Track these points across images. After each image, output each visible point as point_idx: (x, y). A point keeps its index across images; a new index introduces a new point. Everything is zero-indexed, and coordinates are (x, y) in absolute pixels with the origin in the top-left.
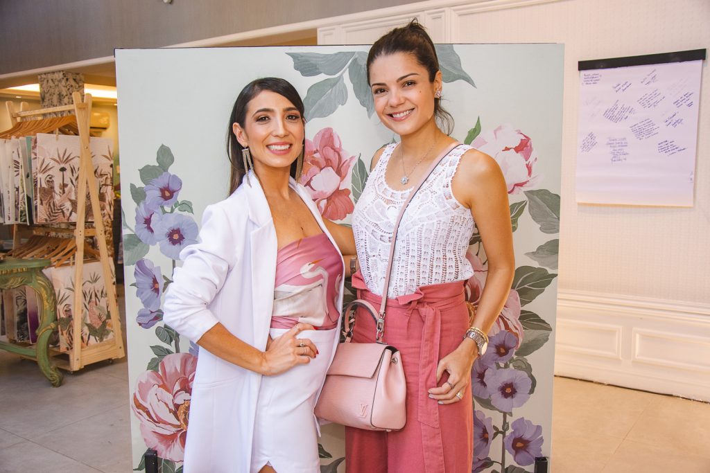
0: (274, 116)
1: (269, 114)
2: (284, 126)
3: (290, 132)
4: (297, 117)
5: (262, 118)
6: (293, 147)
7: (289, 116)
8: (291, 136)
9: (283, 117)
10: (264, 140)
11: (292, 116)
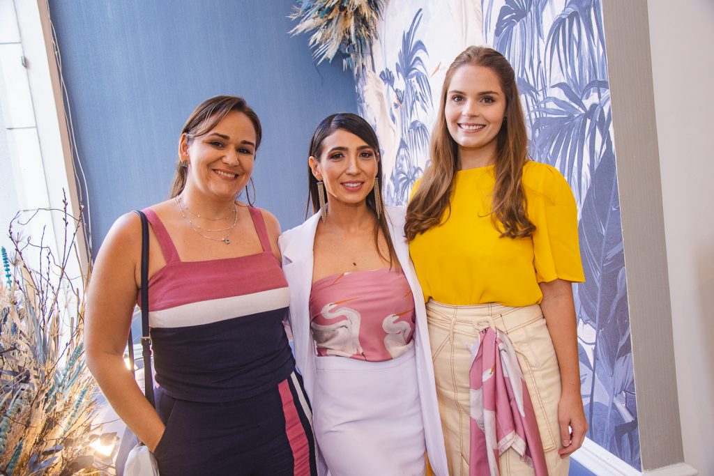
0: (348, 154)
1: (343, 152)
2: (357, 164)
3: (362, 171)
4: (370, 154)
5: (336, 155)
6: (364, 185)
7: (362, 154)
8: (363, 174)
9: (356, 155)
10: (339, 177)
11: (366, 154)
